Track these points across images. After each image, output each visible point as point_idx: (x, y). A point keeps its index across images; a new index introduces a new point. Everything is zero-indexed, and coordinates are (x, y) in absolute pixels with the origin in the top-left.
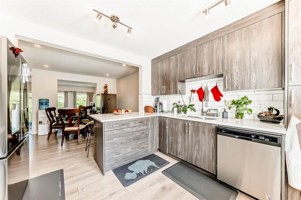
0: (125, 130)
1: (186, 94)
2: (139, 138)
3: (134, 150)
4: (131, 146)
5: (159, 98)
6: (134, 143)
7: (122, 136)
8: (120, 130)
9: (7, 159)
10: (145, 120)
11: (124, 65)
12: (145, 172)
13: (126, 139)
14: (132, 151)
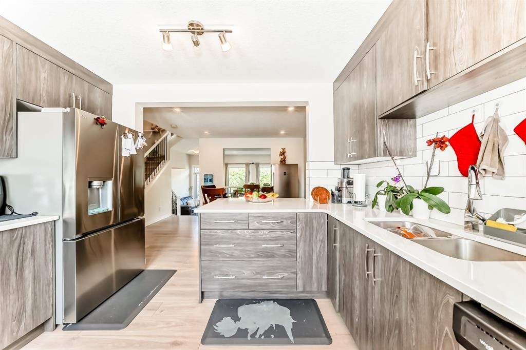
0: (238, 231)
1: (418, 153)
2: (269, 254)
3: (259, 276)
4: (251, 267)
5: (348, 169)
6: (259, 263)
7: (233, 244)
8: (230, 231)
9: (75, 242)
10: (286, 219)
11: (291, 109)
12: (253, 336)
13: (241, 251)
14: (254, 277)
